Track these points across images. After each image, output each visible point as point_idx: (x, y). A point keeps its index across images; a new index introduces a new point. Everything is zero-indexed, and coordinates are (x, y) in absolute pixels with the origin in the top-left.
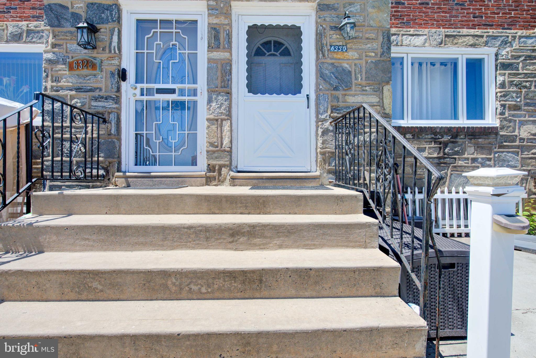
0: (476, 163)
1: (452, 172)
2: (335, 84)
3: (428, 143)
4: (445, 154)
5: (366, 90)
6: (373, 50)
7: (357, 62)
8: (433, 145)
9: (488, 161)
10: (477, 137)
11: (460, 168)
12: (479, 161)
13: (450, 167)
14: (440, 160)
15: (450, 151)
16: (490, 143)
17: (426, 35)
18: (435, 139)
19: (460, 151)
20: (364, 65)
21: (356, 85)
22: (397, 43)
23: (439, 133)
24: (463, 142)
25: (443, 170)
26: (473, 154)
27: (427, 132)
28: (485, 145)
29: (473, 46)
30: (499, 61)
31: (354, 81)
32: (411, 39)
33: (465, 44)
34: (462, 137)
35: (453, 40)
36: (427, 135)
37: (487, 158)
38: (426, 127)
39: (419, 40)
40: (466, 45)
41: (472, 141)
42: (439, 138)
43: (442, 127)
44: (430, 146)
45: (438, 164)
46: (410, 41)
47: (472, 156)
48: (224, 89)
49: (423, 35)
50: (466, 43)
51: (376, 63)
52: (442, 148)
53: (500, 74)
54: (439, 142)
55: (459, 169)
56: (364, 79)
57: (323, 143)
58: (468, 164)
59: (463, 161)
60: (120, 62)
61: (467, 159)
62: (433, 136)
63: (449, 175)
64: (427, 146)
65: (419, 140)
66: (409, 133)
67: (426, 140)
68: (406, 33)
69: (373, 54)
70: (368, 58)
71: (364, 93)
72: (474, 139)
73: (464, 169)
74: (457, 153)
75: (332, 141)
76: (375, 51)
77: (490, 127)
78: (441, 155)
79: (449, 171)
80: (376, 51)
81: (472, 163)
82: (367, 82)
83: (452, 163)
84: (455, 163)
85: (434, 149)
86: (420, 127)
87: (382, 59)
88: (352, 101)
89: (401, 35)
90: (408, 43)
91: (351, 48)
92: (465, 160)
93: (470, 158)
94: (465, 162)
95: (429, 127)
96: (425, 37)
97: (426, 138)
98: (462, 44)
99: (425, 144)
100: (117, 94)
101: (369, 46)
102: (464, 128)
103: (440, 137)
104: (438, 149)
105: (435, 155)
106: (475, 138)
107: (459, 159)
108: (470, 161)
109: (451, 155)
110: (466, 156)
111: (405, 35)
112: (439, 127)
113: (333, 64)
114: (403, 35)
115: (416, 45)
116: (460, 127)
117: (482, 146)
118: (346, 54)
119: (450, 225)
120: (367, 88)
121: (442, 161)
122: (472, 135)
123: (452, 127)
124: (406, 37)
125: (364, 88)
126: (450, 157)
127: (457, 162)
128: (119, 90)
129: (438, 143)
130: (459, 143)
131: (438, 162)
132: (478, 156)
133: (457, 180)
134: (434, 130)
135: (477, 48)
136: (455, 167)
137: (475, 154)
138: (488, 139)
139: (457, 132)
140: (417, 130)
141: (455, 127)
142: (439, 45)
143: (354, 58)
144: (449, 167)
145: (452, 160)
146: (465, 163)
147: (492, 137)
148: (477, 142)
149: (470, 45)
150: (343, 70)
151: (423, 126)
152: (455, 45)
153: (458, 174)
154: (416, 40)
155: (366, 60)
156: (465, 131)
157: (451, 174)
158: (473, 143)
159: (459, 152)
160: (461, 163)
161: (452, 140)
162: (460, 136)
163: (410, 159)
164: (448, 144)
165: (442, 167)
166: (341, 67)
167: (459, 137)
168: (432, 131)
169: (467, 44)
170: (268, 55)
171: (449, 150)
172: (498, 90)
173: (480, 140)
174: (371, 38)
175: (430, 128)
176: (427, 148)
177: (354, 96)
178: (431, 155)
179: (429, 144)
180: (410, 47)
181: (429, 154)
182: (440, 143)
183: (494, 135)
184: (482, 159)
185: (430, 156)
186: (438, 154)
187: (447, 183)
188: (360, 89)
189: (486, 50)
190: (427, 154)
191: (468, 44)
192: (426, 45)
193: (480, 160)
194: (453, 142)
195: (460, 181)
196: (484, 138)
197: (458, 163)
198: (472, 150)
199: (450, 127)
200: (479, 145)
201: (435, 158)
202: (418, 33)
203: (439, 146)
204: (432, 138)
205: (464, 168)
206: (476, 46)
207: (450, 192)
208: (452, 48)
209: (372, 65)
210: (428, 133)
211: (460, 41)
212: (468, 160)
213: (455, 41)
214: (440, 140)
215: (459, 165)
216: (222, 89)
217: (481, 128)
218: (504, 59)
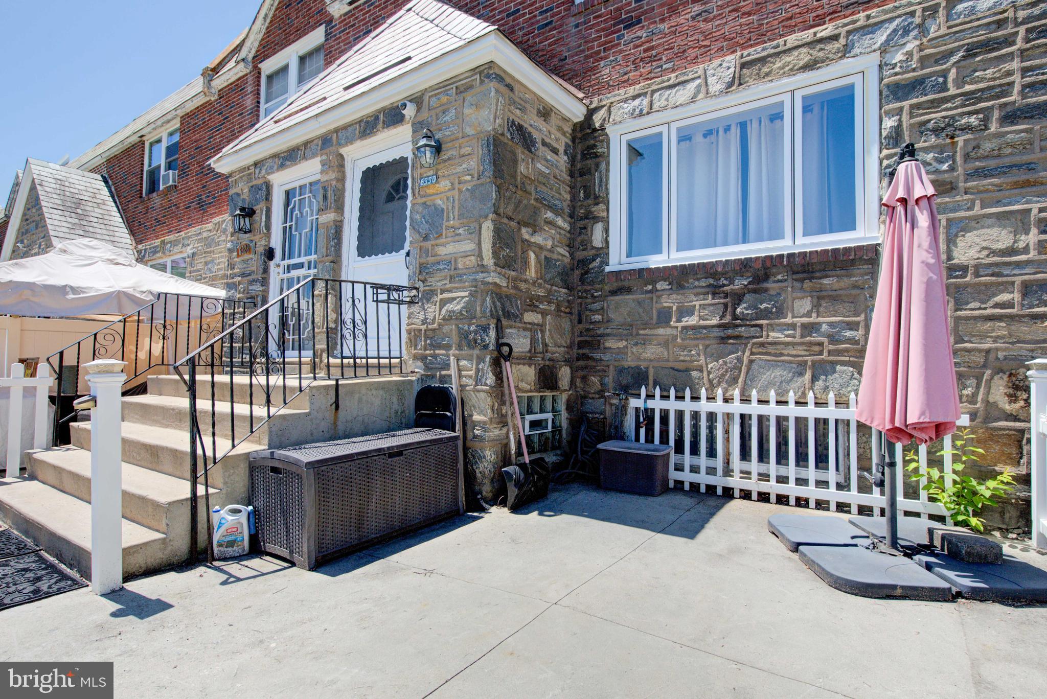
0: (815, 335)
1: (753, 357)
2: (424, 232)
3: (702, 297)
4: (735, 318)
5: (460, 234)
6: (468, 172)
7: (449, 194)
8: (709, 300)
9: (851, 329)
10: (818, 274)
11: (774, 347)
12: (823, 330)
13: (749, 346)
14: (726, 332)
15: (749, 312)
16: (855, 287)
17: (699, 77)
18: (715, 287)
19: (774, 310)
20: (457, 197)
21: (448, 228)
22: (641, 110)
23: (723, 274)
24: (781, 289)
25: (733, 353)
26: (808, 314)
27: (697, 274)
28: (841, 292)
29: (810, 66)
30: (886, 81)
31: (445, 223)
32: (669, 95)
33: (787, 68)
34: (779, 277)
35: (760, 70)
36: (698, 280)
37: (848, 323)
38: (694, 264)
39: (685, 91)
40: (791, 70)
41: (805, 286)
42: (724, 285)
43: (727, 261)
44: (703, 302)
45: (723, 338)
46: (667, 100)
47: (805, 320)
48: (328, 258)
49: (693, 79)
50: (791, 66)
51: (472, 191)
52: (730, 305)
53: (887, 113)
54: (723, 292)
55: (771, 349)
56: (456, 217)
57: (409, 318)
58: (794, 337)
59: (781, 331)
60: (269, 242)
61: (793, 326)
62: (711, 281)
63: (745, 361)
64: (697, 304)
65: (684, 291)
66: (662, 280)
67: (695, 291)
68: (660, 86)
69: (469, 178)
70: (461, 186)
71: (457, 238)
72: (811, 279)
73: (782, 349)
74: (766, 314)
75: (419, 313)
76: (470, 172)
77: (850, 248)
78: (728, 319)
79: (747, 353)
80: (472, 172)
81: (802, 336)
82: (461, 221)
83: (754, 337)
84: (761, 337)
85: (712, 308)
86: (681, 266)
87: (479, 182)
88: (444, 253)
89: (649, 93)
90: (662, 105)
91: (444, 176)
92: (788, 330)
93: (799, 324)
94: (787, 332)
95: (699, 264)
96: (698, 82)
97: (695, 287)
98: (781, 72)
99: (695, 299)
100: (264, 276)
101: (464, 166)
102: (781, 256)
103: (725, 282)
104: (721, 307)
105: (715, 321)
106: (813, 278)
107: (772, 327)
108: (799, 330)
109: (751, 320)
110: (789, 320)
111: (658, 90)
112: (721, 261)
113: (425, 203)
114: (654, 92)
115: (677, 104)
116: (771, 257)
117: (834, 293)
118: (437, 185)
119: (742, 472)
120: (461, 231)
121: (730, 332)
122: (804, 272)
123: (751, 258)
124: (660, 95)
125: (458, 232)
126: (748, 323)
127: (765, 333)
128: (266, 270)
129: (722, 295)
130: (772, 292)
131: (722, 334)
132: (820, 319)
133: (765, 374)
134: (711, 268)
135: (820, 67)
136: (762, 345)
137: (814, 315)
138: (849, 276)
139: (765, 268)
140: (676, 273)
141: (757, 258)
142: (727, 89)
143: (447, 188)
144: (746, 345)
145: (752, 329)
146: (786, 336)
147: (858, 271)
148: (818, 286)
149: (801, 68)
150: (436, 208)
151: (687, 263)
152: (764, 78)
153: (769, 361)
154: (681, 92)
155: (459, 189)
156: (785, 263)
157: (751, 362)
158: (808, 289)
159: (771, 312)
160: (775, 335)
161: (750, 287)
162: (775, 275)
163: (662, 330)
164: (744, 295)
165: (730, 347)
166: (434, 205)
167: (772, 278)
168: (707, 270)
169: (794, 66)
170: (399, 199)
171: (745, 308)
172: (885, 152)
173: (826, 281)
174: (467, 153)
175: (701, 267)
176: (697, 307)
177: (444, 245)
178: (707, 320)
179: (704, 299)
180: (665, 111)
181: (701, 318)
182: (726, 297)
183: (865, 267)
184: (831, 324)
185: (702, 322)
186: (721, 319)
187: (741, 380)
188: (453, 234)
189: (848, 64)
190: (697, 318)
191: (796, 68)
192: (701, 96)
193: (824, 327)
194: (755, 291)
195: (772, 376)
196: (838, 276)
197: (768, 335)
198: (805, 305)
199: (746, 259)
200: (824, 293)
201: (713, 326)
202: (686, 78)
203: (722, 301)
204: (709, 286)
205: (782, 346)
206: (818, 65)
207: (745, 400)
208: (757, 87)
209: (468, 194)
210: (699, 276)
211: (778, 65)
212: (795, 330)
213: (765, 70)
214: (725, 288)
215: (770, 339)
216: (326, 258)
217: (825, 252)
218: (896, 74)
